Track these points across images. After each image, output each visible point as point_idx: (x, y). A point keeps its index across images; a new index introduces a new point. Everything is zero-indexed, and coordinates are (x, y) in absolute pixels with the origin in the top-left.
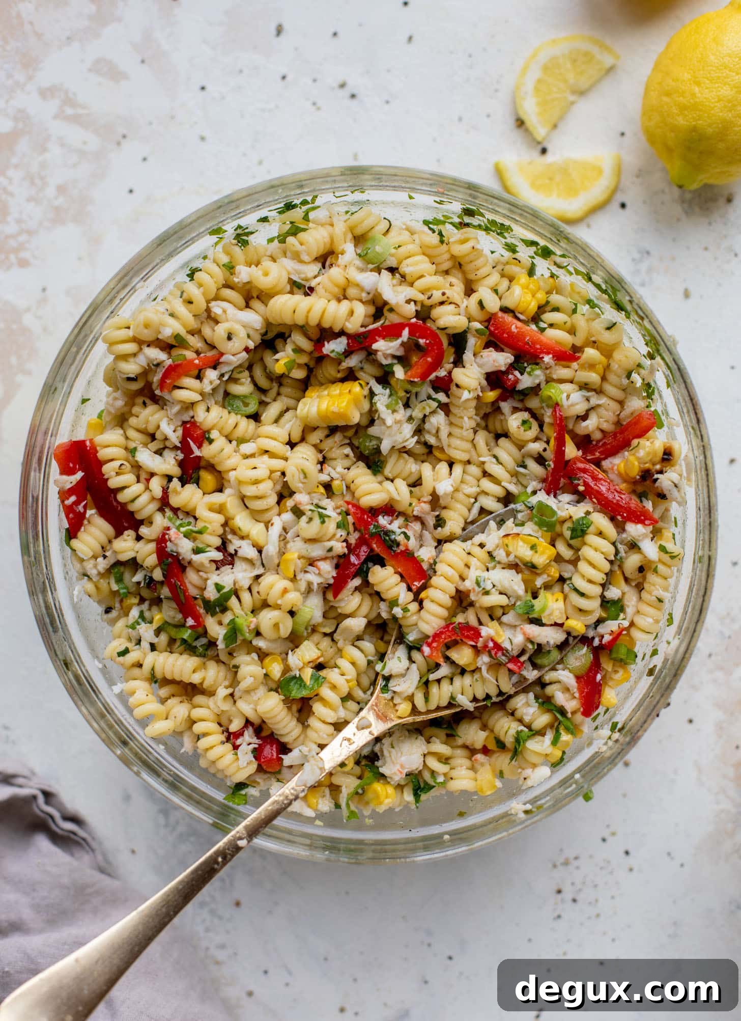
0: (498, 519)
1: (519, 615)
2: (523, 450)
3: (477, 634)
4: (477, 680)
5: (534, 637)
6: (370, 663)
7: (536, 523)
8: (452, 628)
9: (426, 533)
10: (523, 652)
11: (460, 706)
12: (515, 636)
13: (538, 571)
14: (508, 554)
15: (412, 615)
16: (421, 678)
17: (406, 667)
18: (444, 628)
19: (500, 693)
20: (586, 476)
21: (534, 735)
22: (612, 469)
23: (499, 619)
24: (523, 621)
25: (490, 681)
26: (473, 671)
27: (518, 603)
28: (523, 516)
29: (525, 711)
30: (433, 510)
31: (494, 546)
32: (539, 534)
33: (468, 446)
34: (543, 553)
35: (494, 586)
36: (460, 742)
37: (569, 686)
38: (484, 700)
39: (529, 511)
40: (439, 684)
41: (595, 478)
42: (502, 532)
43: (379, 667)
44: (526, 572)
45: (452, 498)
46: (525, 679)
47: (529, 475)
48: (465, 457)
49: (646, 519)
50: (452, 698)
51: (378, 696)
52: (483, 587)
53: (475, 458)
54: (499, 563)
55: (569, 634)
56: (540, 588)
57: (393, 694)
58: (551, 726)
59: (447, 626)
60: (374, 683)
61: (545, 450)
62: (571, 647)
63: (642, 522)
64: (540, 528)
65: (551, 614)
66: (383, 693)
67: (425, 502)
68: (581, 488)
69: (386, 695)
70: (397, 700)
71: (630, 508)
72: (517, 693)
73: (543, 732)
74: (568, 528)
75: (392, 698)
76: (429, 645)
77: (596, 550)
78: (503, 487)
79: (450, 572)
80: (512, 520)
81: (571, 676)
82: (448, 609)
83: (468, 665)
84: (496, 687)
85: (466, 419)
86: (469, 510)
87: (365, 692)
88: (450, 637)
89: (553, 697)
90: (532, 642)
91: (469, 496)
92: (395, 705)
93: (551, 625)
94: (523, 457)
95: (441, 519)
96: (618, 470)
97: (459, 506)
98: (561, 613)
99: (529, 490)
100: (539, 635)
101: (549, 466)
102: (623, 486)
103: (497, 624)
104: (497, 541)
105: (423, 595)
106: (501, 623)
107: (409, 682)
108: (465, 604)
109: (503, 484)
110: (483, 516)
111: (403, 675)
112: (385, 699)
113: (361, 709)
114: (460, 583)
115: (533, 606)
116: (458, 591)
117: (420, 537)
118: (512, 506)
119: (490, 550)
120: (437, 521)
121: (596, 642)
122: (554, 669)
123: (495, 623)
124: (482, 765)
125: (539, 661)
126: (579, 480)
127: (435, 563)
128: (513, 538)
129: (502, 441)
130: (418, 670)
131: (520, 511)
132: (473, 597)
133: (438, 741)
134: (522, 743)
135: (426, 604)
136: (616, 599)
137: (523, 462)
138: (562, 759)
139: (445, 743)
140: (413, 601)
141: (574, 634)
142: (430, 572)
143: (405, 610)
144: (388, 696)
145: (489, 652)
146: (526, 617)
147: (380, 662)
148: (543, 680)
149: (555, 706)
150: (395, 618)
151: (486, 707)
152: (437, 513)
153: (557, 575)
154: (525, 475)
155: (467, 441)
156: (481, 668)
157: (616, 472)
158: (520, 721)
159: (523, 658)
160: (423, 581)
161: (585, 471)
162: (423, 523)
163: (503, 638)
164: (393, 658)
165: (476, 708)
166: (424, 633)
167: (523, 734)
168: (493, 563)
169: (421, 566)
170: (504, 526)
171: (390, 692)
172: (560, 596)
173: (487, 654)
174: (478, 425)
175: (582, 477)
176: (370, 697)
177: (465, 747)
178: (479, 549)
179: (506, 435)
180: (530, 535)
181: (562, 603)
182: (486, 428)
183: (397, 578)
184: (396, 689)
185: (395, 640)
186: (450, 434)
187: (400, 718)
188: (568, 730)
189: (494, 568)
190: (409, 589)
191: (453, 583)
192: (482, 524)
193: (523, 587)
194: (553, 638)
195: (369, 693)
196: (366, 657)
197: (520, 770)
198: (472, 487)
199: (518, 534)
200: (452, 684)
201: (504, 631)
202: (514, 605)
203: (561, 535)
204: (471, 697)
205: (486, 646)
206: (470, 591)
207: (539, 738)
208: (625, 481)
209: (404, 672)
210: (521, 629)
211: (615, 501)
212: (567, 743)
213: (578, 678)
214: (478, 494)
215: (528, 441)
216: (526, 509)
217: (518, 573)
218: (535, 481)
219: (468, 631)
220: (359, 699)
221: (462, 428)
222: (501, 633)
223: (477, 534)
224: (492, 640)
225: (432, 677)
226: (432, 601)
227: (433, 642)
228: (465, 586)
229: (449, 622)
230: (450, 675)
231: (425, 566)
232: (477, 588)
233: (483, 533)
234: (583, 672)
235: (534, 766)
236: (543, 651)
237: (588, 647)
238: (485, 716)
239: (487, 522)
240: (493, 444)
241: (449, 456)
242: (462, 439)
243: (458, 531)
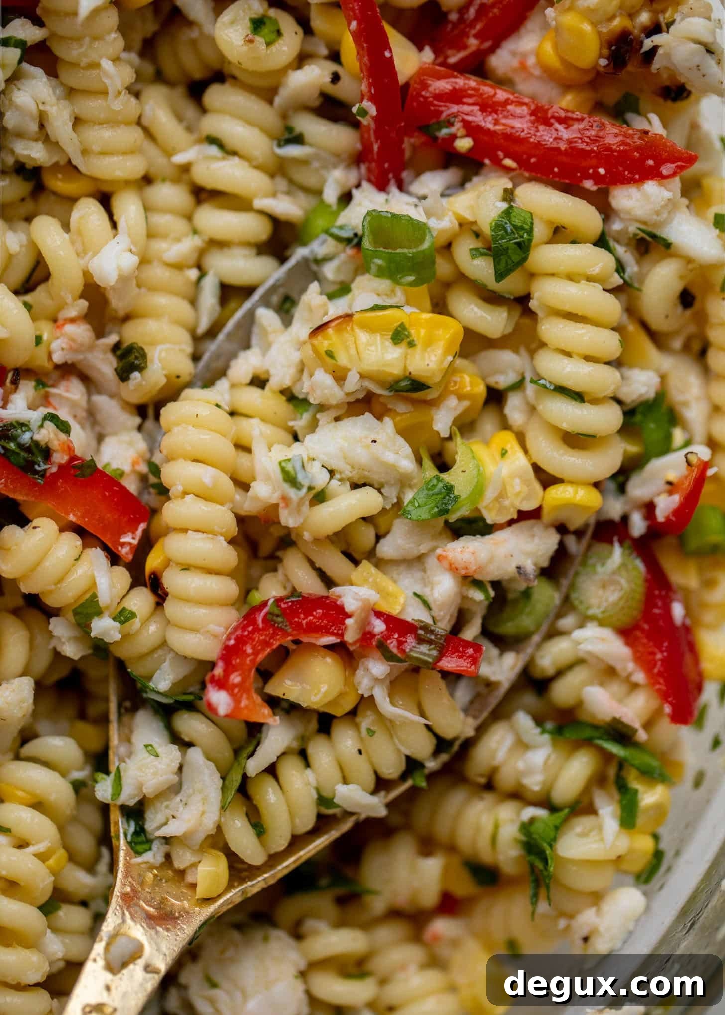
0: (275, 299)
1: (421, 526)
2: (277, 100)
3: (338, 613)
4: (371, 732)
5: (480, 568)
6: (78, 787)
7: (381, 273)
8: (265, 620)
9: (101, 401)
10: (461, 619)
11: (348, 814)
12: (426, 582)
13: (431, 395)
14: (340, 377)
15: (145, 622)
16: (223, 778)
17: (176, 766)
18: (244, 628)
19: (442, 744)
20: (466, 108)
21: (566, 820)
22: (523, 67)
23: (371, 555)
24: (436, 537)
25: (406, 723)
26: (353, 713)
27: (409, 496)
28: (338, 270)
29: (521, 765)
30: (100, 333)
31: (292, 371)
32: (399, 297)
33: (135, 135)
34: (429, 343)
35: (332, 472)
36: (378, 905)
37: (612, 663)
38: (404, 777)
39: (350, 251)
40: (276, 778)
41: (488, 106)
42: (301, 328)
43: (103, 790)
44: (401, 407)
45: (139, 286)
46: (490, 685)
47: (316, 157)
48: (133, 167)
49: (660, 162)
50: (323, 800)
51: (128, 865)
52: (306, 483)
53: (160, 162)
54: (322, 408)
55: (561, 529)
56: (450, 438)
57: (165, 848)
58: (599, 780)
59: (249, 617)
60: (105, 839)
61: (335, 78)
62: (579, 559)
63: (654, 174)
64: (397, 282)
65: (501, 496)
66: (139, 853)
67: (72, 321)
68: (464, 144)
69: (148, 857)
70: (183, 859)
71: (609, 148)
72: (481, 730)
73: (585, 801)
74: (475, 253)
75: (168, 856)
76: (222, 684)
77: (571, 277)
78: (262, 212)
79: (206, 475)
80: (314, 287)
81: (607, 634)
82: (231, 574)
83: (334, 702)
84: (425, 731)
85: (106, 64)
86: (193, 302)
87: (90, 869)
88: (266, 644)
89: (580, 704)
90: (478, 584)
91: (179, 267)
92: (181, 873)
93: (511, 523)
94: (284, 116)
95: (131, 349)
96: (540, 64)
97: (162, 301)
98: (525, 482)
99: (331, 195)
100: (491, 560)
101: (364, 112)
102: (567, 101)
103: (373, 570)
104: (296, 356)
105: (153, 562)
106: (380, 564)
107: (196, 799)
108: (266, 547)
109: (258, 203)
110: (232, 305)
111: (176, 789)
112: (151, 867)
113: (99, 918)
114: (238, 496)
115: (449, 489)
116: (241, 520)
117: (91, 417)
118: (300, 253)
119: (287, 383)
120: (121, 358)
121: (638, 525)
122: (553, 634)
123: (366, 566)
124: (455, 943)
125: (508, 628)
126: (450, 124)
127: (155, 470)
128: (339, 330)
129: (215, 95)
130: (209, 758)
131: (326, 259)
132: (288, 519)
133: (321, 926)
134: (548, 851)
135: (172, 580)
136: (651, 395)
137: (289, 129)
138: (658, 855)
139: (340, 924)
140: (133, 586)
141: (576, 523)
142: (150, 498)
143: (123, 616)
144: (154, 856)
145: (382, 648)
146: (441, 521)
147: (100, 776)
148: (537, 674)
149: (595, 727)
150: (100, 649)
151: (414, 791)
152: (113, 339)
153: (480, 390)
154: (303, 162)
155: (127, 123)
156: (372, 697)
157: (537, 72)
158: (518, 795)
159: (470, 633)
160: (142, 526)
161: (456, 96)
162: (86, 379)
163: (402, 600)
164: (130, 754)
165: (389, 805)
166: (193, 659)
167: (538, 828)
168: (306, 417)
169: (123, 489)
170: (299, 313)
171: (156, 845)
172: (507, 439)
173: (378, 654)
174: (139, 75)
175: (455, 115)
176: (110, 879)
177: (395, 914)
178: (255, 392)
179: (219, 76)
180: (377, 308)
181: (520, 454)
182: (160, 77)
183: (72, 541)
184: (173, 829)
185: (120, 705)
186: (77, 122)
187: (208, 901)
188: (650, 776)
189: (313, 426)
190: (114, 559)
191: (222, 504)
192: (238, 325)
193: (407, 450)
194: (528, 554)
195: (102, 867)
196: (63, 775)
197: (562, 923)
198: (178, 240)
199: (348, 316)
200: (308, 765)
201: (395, 582)
202: (398, 505)
203: (461, 279)
204: (371, 781)
205: (367, 636)
206: (276, 506)
207: (582, 824)
208: (567, 86)
209: (175, 779)
210: (440, 558)
211: (563, 146)
212: (660, 811)
213: (626, 633)
214: (202, 253)
215: (283, 72)
216: (340, 246)
217: (379, 418)
218: (335, 167)
219: (308, 613)
220: (82, 893)
221: (104, 93)
222: (391, 587)
223: (233, 355)
224: (379, 614)
225: (254, 766)
226: (186, 568)
227: (227, 672)
228: (256, 498)
229: (245, 610)
230: (295, 745)
231: (132, 485)
232: (292, 493)
233: (247, 346)
234: (634, 612)
235: (596, 898)
236: (511, 596)
237: (621, 543)
238: (421, 816)
239: (251, 317)
240: (190, 111)
241: (94, 179)
242: (112, 122)
243: (185, 367)
